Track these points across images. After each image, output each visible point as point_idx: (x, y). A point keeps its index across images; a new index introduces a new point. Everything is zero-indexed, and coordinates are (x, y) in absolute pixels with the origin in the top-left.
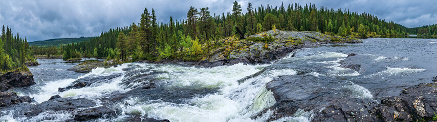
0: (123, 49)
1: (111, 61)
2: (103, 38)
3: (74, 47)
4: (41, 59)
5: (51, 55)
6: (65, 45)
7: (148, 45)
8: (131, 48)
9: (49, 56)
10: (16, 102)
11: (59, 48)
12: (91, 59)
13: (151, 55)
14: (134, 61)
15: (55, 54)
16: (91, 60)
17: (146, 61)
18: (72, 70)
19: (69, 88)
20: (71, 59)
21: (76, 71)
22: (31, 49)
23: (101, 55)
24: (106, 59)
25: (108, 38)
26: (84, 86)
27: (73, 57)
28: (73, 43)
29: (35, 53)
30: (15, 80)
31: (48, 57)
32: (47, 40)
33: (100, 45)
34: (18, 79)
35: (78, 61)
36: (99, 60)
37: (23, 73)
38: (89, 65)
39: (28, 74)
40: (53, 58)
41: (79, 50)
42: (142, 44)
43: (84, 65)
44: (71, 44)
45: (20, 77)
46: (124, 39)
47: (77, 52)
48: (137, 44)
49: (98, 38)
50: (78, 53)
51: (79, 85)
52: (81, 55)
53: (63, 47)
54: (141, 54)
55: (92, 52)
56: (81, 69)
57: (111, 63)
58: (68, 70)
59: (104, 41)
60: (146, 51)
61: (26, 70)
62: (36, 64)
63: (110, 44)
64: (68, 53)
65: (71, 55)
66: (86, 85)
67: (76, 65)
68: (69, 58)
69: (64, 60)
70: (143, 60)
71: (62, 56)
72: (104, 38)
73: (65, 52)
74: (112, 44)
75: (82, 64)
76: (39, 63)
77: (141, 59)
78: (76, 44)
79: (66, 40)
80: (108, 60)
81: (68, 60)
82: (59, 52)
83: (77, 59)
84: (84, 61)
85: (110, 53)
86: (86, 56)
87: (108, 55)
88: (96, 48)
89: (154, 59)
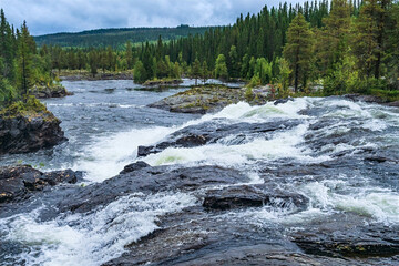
0: (300, 62)
1: (264, 90)
2: (241, 29)
3: (161, 51)
4: (73, 79)
5: (100, 71)
6: (137, 45)
7: (379, 55)
8: (323, 61)
9: (94, 72)
10: (38, 186)
11: (122, 52)
12: (209, 81)
13: (384, 82)
14: (328, 93)
15: (111, 66)
16: (211, 86)
17: (366, 97)
18: (159, 107)
19: (163, 146)
20: (156, 80)
21: (171, 110)
22: (42, 54)
23: (237, 72)
24: (246, 83)
25: (257, 32)
26: (204, 143)
27: (159, 76)
28: (160, 42)
29: (56, 65)
30: (9, 135)
31: (93, 76)
32: (85, 32)
33: (233, 48)
34: (16, 132)
35: (173, 85)
36: (229, 85)
37: (31, 117)
38: (205, 96)
39: (46, 118)
40: (105, 77)
41: (175, 58)
42: (358, 51)
43: (191, 96)
44: (155, 43)
45: (23, 126)
46: (306, 36)
47: (170, 64)
48: (343, 50)
49: (227, 29)
50: (174, 66)
51: (191, 140)
52: (180, 70)
53: (134, 49)
54: (352, 78)
55: (211, 66)
56: (185, 104)
57: (265, 94)
58: (151, 106)
59: (245, 38)
60: (368, 72)
61: (37, 108)
62: (59, 94)
63: (260, 45)
64: (146, 66)
65: (155, 72)
66: (208, 139)
68: (150, 76)
69: (135, 82)
70: (356, 93)
71: (132, 71)
72: (246, 30)
73: (139, 63)
74: (266, 46)
75: (185, 93)
76: (68, 90)
77: (353, 90)
78: (168, 42)
79: (140, 33)
80: (253, 86)
81: (148, 81)
82: (121, 62)
83: (169, 80)
84: (192, 87)
85: (260, 70)
86: (195, 75)
87: (252, 75)
88: (220, 56)
89: (389, 95)
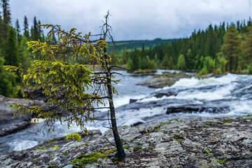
2: (195, 39)
3: (144, 54)
6: (129, 51)
15: (113, 63)
18: (142, 85)
20: (140, 70)
21: (150, 87)
24: (198, 72)
25: (205, 40)
27: (143, 68)
28: (143, 48)
33: (189, 51)
35: (151, 73)
41: (152, 57)
44: (140, 49)
46: (236, 39)
47: (149, 61)
49: (185, 40)
50: (152, 62)
52: (156, 65)
53: (127, 53)
55: (175, 62)
56: (158, 84)
58: (138, 85)
59: (198, 44)
64: (134, 62)
65: (140, 66)
67: (149, 79)
68: (137, 68)
69: (128, 72)
71: (125, 66)
72: (197, 40)
73: (130, 61)
74: (211, 49)
78: (148, 49)
79: (132, 44)
81: (136, 71)
82: (119, 61)
83: (149, 70)
85: (208, 64)
86: (166, 66)
87: (202, 67)
88: (181, 56)
